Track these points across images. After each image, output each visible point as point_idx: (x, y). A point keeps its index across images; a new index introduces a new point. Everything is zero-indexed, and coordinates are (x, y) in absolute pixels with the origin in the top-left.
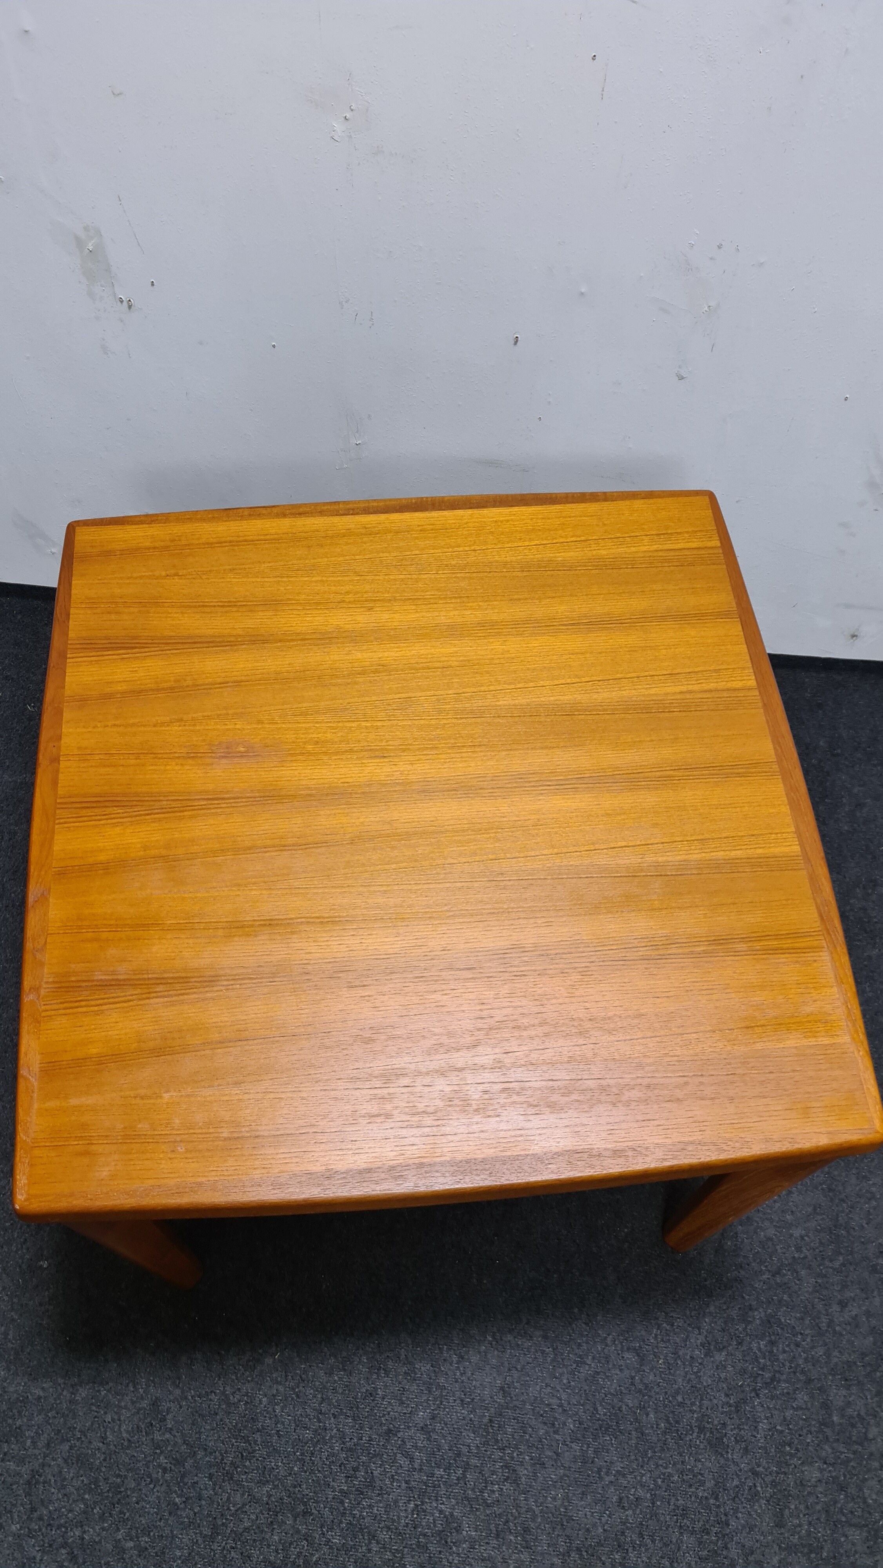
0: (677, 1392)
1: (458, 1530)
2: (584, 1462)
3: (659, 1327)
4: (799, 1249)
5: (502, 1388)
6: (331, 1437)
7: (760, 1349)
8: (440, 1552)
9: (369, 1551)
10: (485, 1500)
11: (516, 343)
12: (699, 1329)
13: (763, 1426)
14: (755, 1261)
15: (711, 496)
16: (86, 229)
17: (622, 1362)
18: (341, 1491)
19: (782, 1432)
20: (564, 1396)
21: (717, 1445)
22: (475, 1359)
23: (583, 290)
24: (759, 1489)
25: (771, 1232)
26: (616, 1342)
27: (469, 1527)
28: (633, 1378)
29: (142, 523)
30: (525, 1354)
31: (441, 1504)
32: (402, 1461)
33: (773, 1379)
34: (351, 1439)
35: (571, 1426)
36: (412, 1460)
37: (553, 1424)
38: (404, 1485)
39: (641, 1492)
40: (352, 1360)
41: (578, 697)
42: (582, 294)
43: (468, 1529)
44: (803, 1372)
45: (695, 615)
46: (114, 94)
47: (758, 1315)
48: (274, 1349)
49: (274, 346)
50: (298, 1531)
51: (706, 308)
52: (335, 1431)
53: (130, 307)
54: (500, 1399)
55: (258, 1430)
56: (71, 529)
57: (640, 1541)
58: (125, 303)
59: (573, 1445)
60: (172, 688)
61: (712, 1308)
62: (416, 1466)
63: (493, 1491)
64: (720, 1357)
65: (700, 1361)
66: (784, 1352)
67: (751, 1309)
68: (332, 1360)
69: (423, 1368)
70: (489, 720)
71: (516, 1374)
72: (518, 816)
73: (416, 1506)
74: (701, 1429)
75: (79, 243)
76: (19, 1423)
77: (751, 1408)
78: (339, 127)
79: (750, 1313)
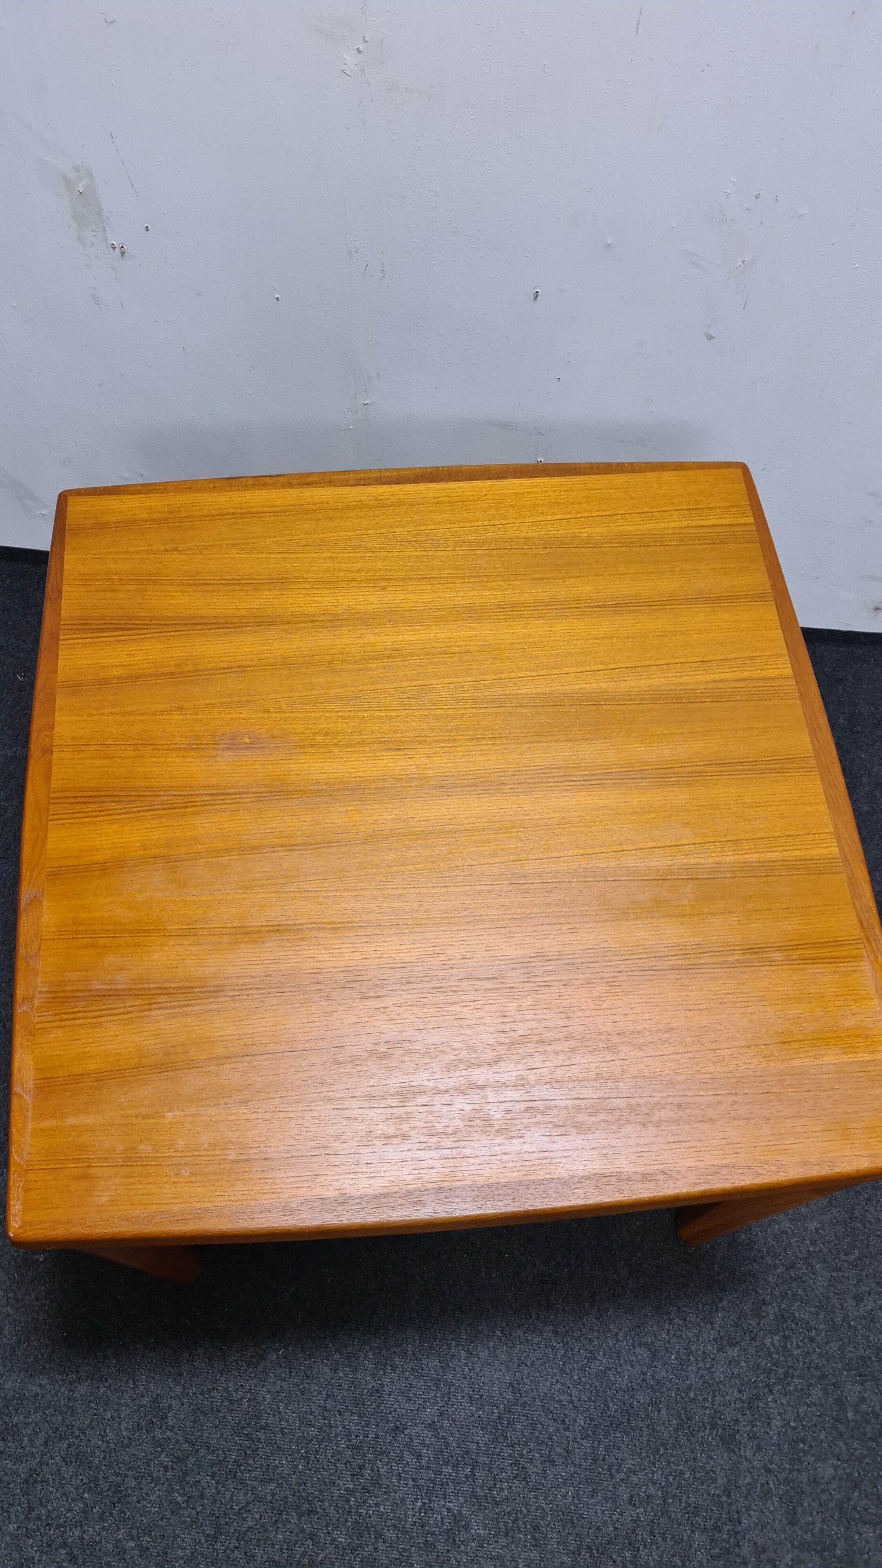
0: (689, 1388)
1: (467, 1528)
2: (595, 1460)
3: (671, 1321)
4: (814, 1243)
5: (511, 1385)
6: (337, 1435)
7: (773, 1345)
8: (448, 1551)
9: (376, 1549)
10: (494, 1499)
11: (536, 298)
12: (712, 1323)
13: (777, 1422)
14: (769, 1255)
15: (744, 468)
16: (76, 169)
17: (633, 1358)
18: (347, 1490)
19: (794, 1428)
20: (575, 1393)
21: (729, 1442)
22: (483, 1354)
23: (609, 242)
24: (772, 1486)
26: (628, 1338)
27: (477, 1526)
28: (644, 1374)
29: (138, 492)
30: (534, 1350)
31: (449, 1502)
32: (408, 1458)
33: (786, 1374)
34: (357, 1436)
35: (582, 1423)
36: (419, 1456)
37: (564, 1421)
38: (411, 1483)
39: (652, 1490)
40: (357, 1356)
41: (604, 685)
42: (609, 245)
43: (476, 1528)
44: (817, 1368)
45: (728, 598)
46: (106, 21)
47: (772, 1310)
48: (278, 1345)
49: (277, 299)
50: (303, 1531)
51: (740, 263)
52: (340, 1428)
53: (123, 254)
54: (509, 1396)
55: (262, 1428)
56: (63, 499)
57: (651, 1539)
58: (118, 250)
59: (584, 1442)
60: (171, 674)
61: (725, 1302)
62: (424, 1463)
63: (502, 1489)
64: (733, 1352)
65: (712, 1356)
66: (798, 1347)
67: (764, 1304)
68: (337, 1356)
69: (431, 1363)
70: (510, 710)
71: (526, 1371)
72: (541, 814)
73: (424, 1504)
74: (714, 1426)
75: (69, 184)
76: (15, 1420)
77: (765, 1404)
78: (351, 60)
79: (764, 1308)
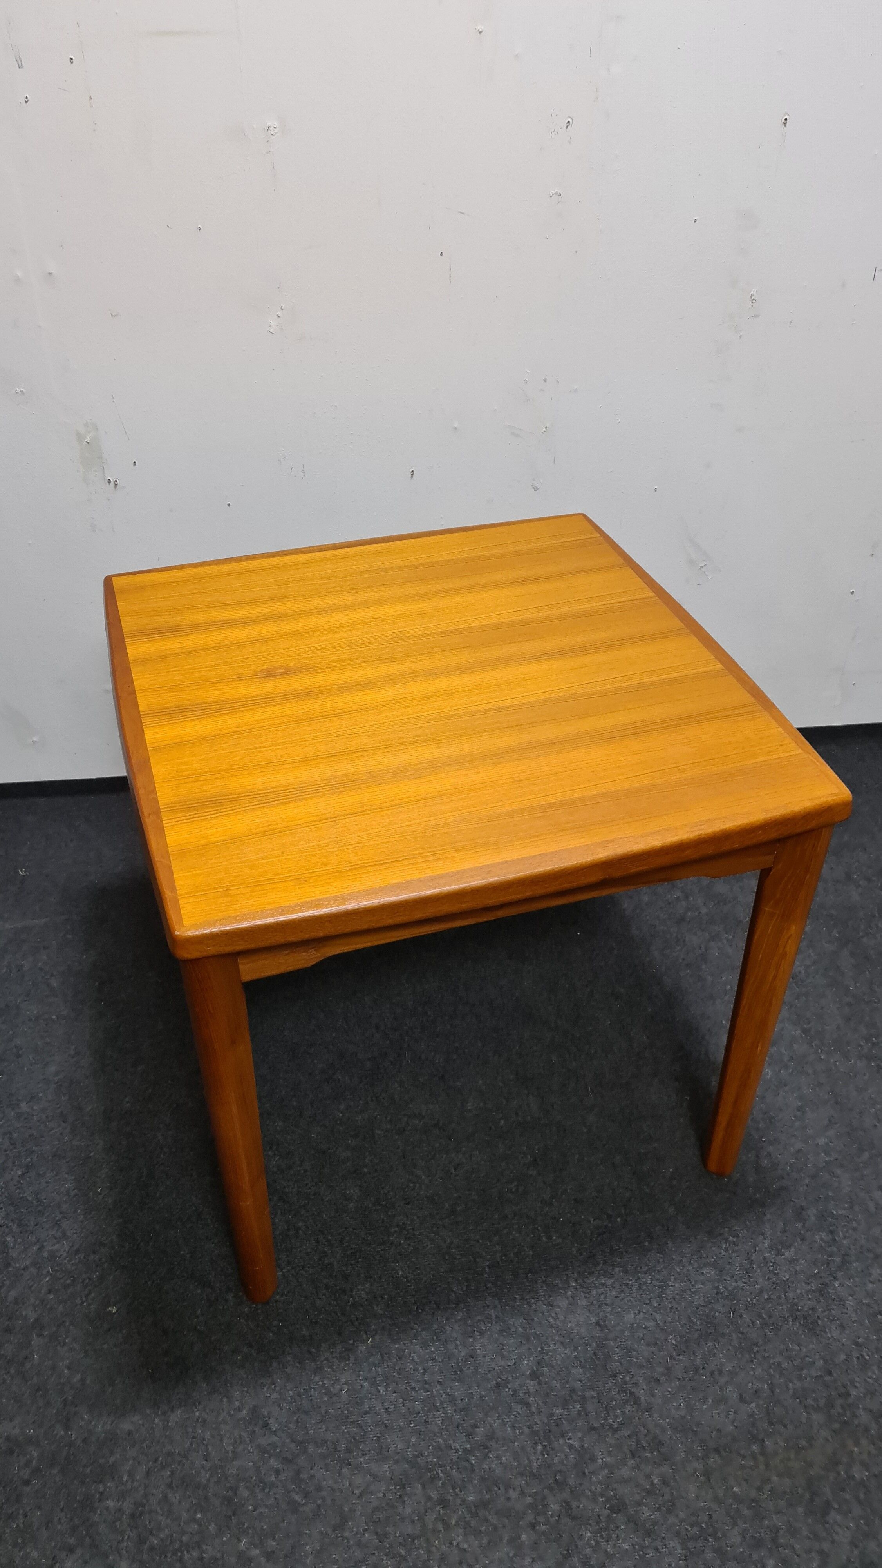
0: (761, 1291)
1: (593, 1459)
2: (696, 1370)
3: (726, 1240)
4: (827, 1154)
5: (598, 1324)
6: (442, 1403)
7: (822, 1240)
8: (580, 1484)
9: (508, 1499)
10: (610, 1426)
11: (412, 475)
12: (763, 1234)
13: (850, 1302)
14: (792, 1171)
15: (583, 515)
16: (86, 425)
17: (702, 1278)
18: (465, 1450)
19: (868, 1305)
20: (658, 1317)
21: (812, 1326)
22: (564, 1303)
23: (456, 426)
24: (867, 1358)
25: (799, 1145)
26: (692, 1262)
27: (602, 1454)
28: (717, 1288)
29: (163, 571)
30: (610, 1290)
31: (568, 1439)
32: (518, 1409)
33: (844, 1262)
34: (462, 1400)
35: (674, 1342)
36: (527, 1405)
37: (656, 1344)
38: (526, 1430)
39: (757, 1385)
40: (444, 1330)
41: (529, 616)
42: (455, 428)
43: (602, 1457)
44: (869, 1250)
45: (597, 569)
46: (112, 315)
47: (812, 1213)
48: (364, 1336)
49: (229, 505)
50: (429, 1498)
51: (544, 429)
52: (444, 1396)
53: (116, 485)
54: (597, 1333)
55: (366, 1413)
56: (108, 581)
57: (772, 1429)
58: (112, 484)
59: (681, 1357)
60: (214, 647)
61: (768, 1216)
62: (534, 1410)
63: (616, 1417)
64: (788, 1254)
65: (773, 1261)
66: (845, 1237)
67: (803, 1210)
68: (424, 1334)
69: (517, 1323)
70: (466, 635)
71: (608, 1309)
73: (545, 1446)
74: (795, 1319)
75: (79, 437)
76: (112, 1459)
77: (833, 1290)
78: (274, 323)
79: (804, 1212)
